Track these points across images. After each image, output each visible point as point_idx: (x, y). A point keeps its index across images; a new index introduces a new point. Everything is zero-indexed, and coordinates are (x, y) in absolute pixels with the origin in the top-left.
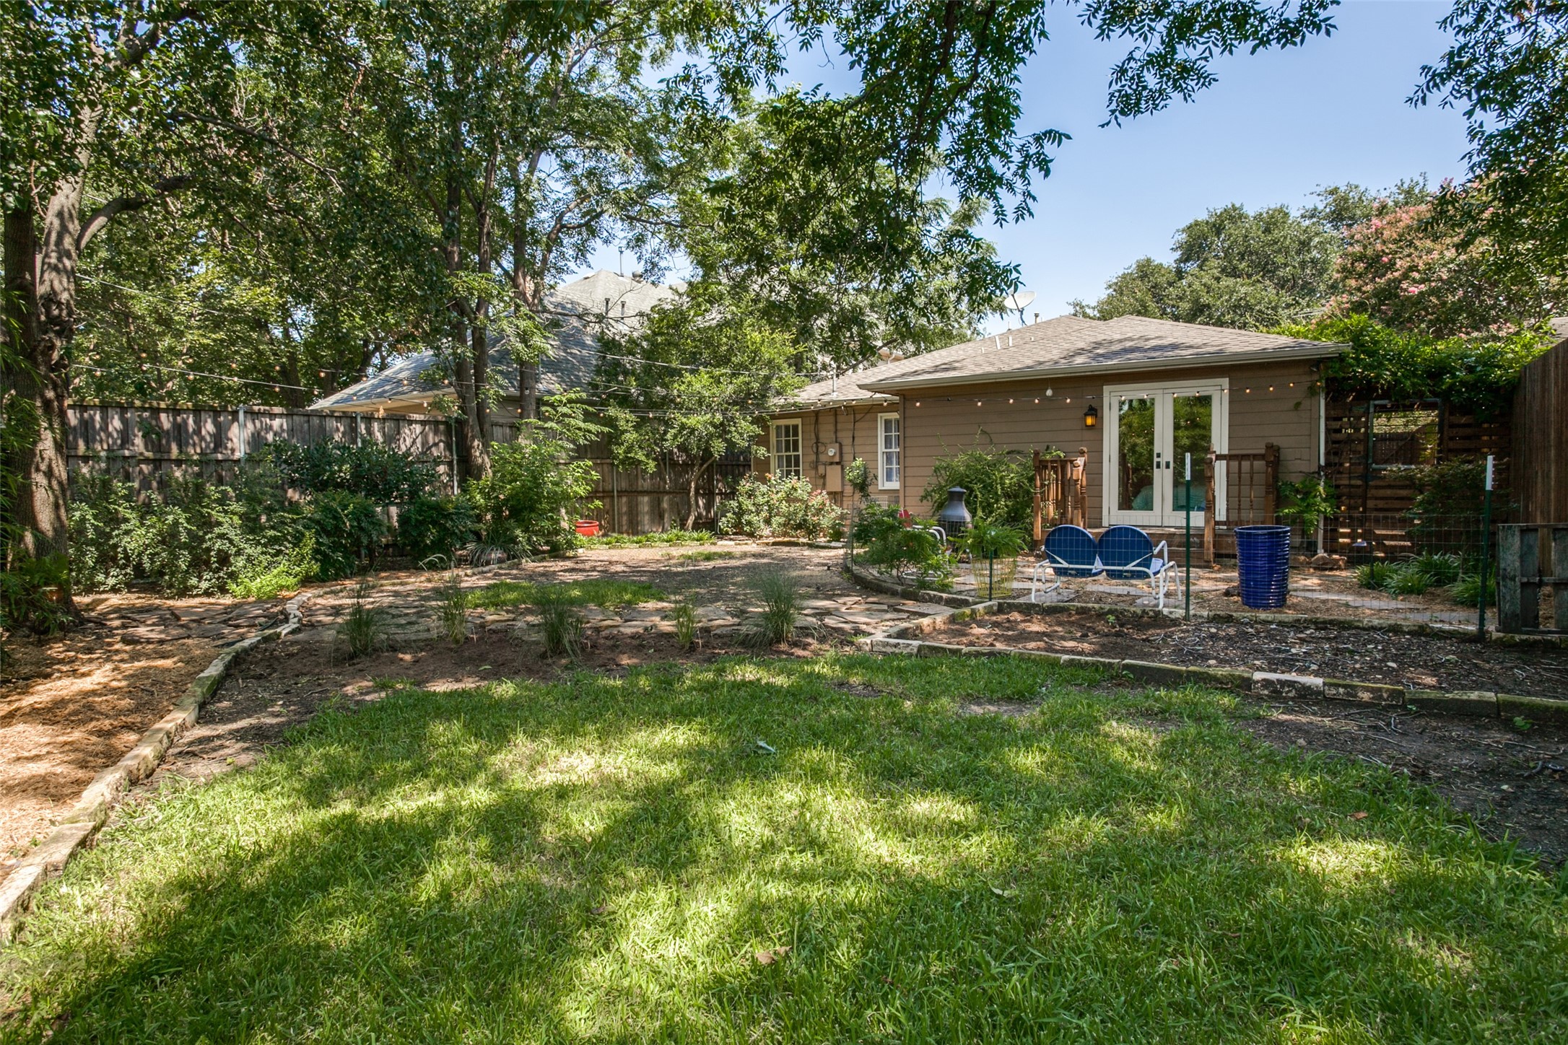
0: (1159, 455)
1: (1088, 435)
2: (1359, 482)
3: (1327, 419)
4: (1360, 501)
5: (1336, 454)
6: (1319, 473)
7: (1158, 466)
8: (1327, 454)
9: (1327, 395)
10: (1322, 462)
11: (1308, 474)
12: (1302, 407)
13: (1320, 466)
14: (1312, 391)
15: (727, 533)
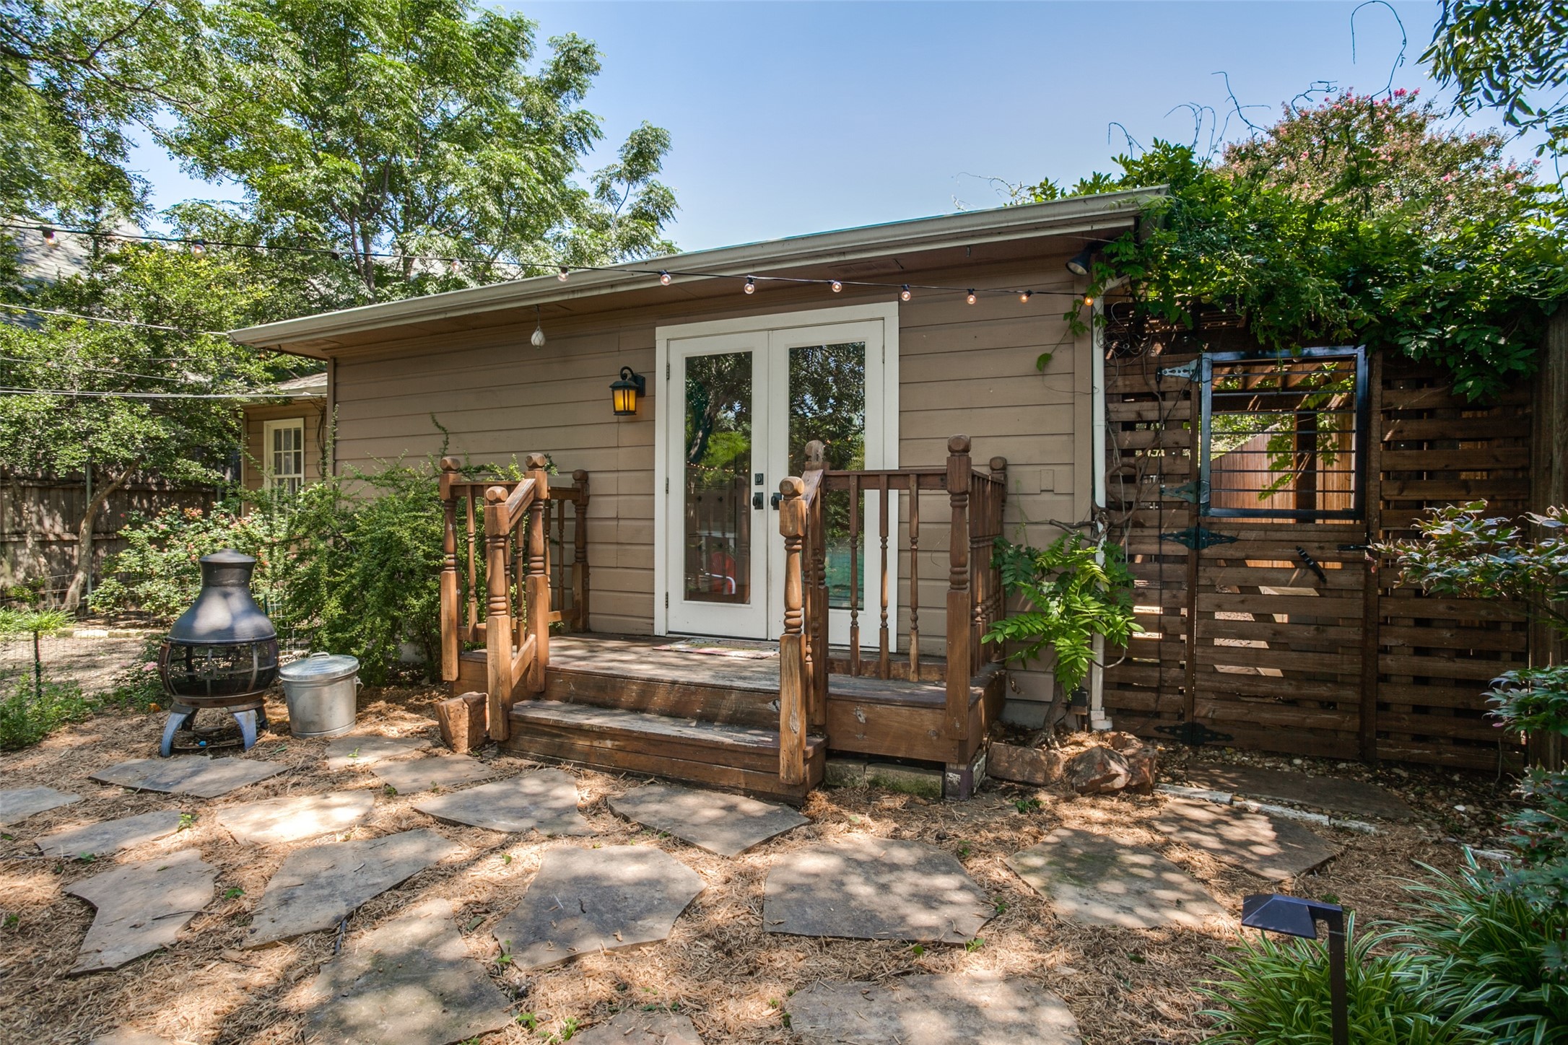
0: (760, 480)
1: (628, 433)
2: (1182, 550)
3: (1109, 397)
4: (1182, 594)
5: (1129, 479)
6: (1093, 527)
7: (759, 503)
8: (1111, 479)
9: (1109, 338)
10: (1101, 501)
11: (1067, 529)
12: (1054, 366)
13: (1094, 510)
14: (1076, 327)
15: (94, 615)
